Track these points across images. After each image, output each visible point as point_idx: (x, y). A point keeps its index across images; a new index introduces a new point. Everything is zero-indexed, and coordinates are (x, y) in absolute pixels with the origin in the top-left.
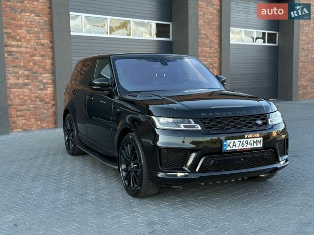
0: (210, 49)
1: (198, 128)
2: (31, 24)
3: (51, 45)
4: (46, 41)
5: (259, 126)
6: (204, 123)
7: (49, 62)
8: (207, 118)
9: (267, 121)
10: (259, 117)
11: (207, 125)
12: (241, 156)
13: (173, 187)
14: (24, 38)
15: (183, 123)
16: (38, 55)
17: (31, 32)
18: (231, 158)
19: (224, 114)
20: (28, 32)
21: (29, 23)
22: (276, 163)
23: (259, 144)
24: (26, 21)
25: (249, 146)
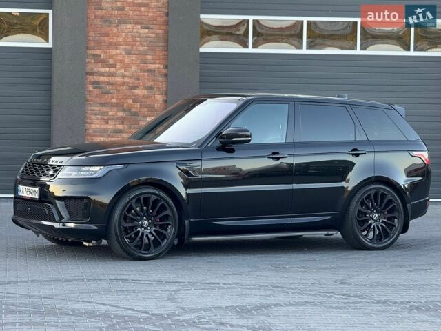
2: (134, 41)
3: (165, 71)
4: (157, 66)
7: (160, 98)
12: (29, 205)
14: (121, 63)
16: (141, 87)
17: (133, 52)
20: (128, 53)
21: (130, 40)
24: (126, 37)
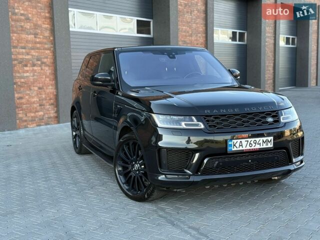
0: (35, 37)
1: (201, 126)
5: (269, 124)
6: (208, 121)
8: (211, 116)
9: (279, 118)
10: (270, 114)
11: (211, 123)
12: (249, 157)
13: (175, 190)
15: (184, 121)
18: (238, 159)
19: (231, 111)
22: (289, 165)
23: (269, 144)
25: (258, 147)
